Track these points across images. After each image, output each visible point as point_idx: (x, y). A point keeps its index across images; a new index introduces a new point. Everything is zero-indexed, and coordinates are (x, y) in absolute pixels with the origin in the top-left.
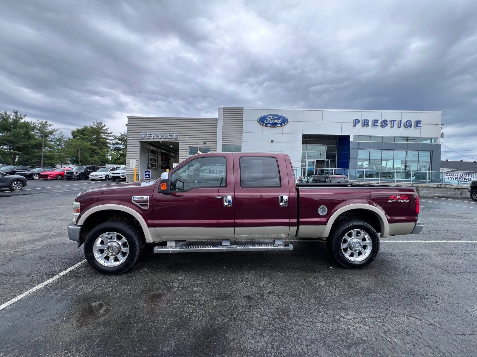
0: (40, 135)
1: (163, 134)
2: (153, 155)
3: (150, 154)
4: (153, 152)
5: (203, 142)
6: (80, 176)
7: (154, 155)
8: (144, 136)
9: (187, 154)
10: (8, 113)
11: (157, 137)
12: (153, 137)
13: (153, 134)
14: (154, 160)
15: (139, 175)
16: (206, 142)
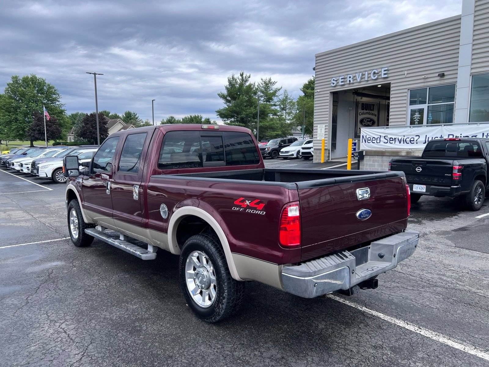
0: (265, 99)
1: (364, 73)
2: (368, 111)
3: (360, 111)
4: (366, 107)
5: (437, 75)
6: (272, 153)
7: (370, 112)
8: (335, 82)
9: (405, 105)
10: (236, 77)
11: (355, 81)
12: (348, 82)
13: (349, 76)
14: (370, 121)
15: (329, 151)
16: (445, 73)
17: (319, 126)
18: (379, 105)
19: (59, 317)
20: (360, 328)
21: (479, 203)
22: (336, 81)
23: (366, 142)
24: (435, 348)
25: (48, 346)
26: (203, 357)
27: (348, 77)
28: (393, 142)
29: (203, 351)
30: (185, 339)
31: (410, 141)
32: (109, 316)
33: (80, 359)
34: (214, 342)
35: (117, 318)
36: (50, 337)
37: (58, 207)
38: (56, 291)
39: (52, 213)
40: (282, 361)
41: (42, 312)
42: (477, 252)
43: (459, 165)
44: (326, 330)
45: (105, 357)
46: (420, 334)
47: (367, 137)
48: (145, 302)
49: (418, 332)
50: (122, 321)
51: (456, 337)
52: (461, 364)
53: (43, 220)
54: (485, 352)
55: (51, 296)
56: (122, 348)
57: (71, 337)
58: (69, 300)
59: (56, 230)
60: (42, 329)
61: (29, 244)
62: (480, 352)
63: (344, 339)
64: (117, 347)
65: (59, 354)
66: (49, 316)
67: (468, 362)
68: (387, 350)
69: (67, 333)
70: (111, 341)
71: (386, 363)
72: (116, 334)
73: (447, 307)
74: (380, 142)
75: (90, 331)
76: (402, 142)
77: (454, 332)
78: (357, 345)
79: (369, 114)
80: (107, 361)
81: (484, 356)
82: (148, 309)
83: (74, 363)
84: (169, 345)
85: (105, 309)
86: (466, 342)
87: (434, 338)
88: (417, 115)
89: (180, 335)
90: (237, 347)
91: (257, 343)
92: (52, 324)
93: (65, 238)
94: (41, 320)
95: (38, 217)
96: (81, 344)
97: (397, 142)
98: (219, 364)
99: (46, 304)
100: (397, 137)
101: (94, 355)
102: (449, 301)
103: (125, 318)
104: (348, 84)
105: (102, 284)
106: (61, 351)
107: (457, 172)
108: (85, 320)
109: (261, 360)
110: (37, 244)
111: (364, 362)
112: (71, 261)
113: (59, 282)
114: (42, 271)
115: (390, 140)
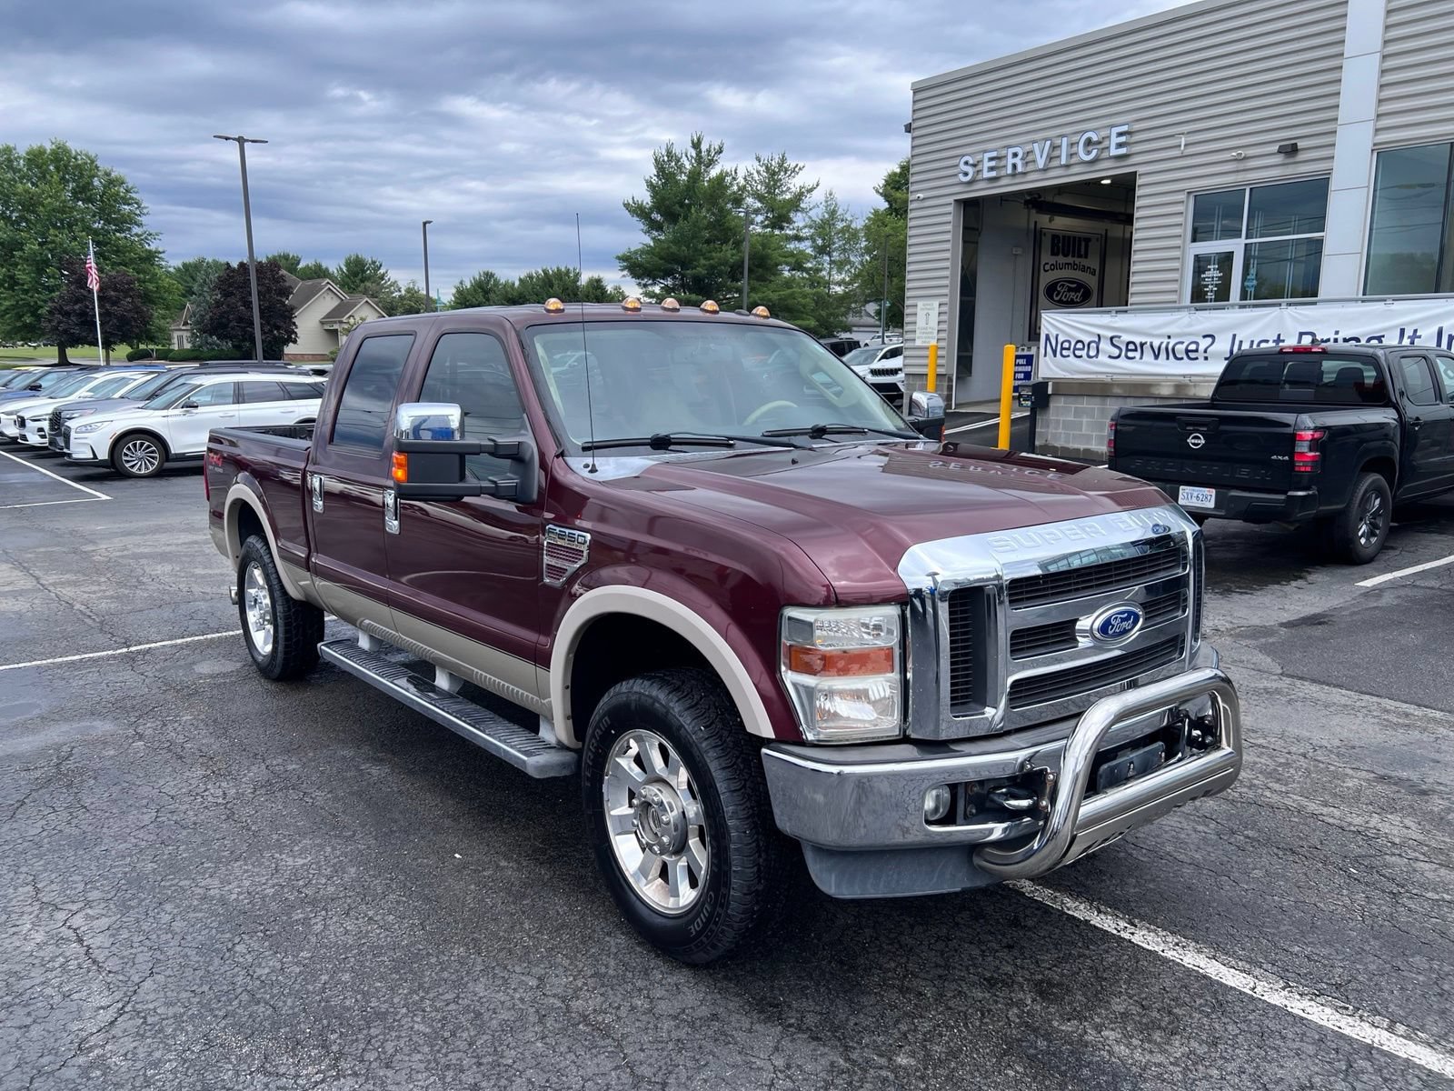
0: (767, 218)
1: (1058, 142)
2: (1070, 259)
3: (1046, 258)
5: (1275, 148)
7: (1077, 260)
8: (970, 170)
9: (1177, 242)
10: (677, 149)
11: (1029, 168)
12: (1009, 171)
13: (1011, 151)
14: (1076, 290)
15: (950, 380)
16: (1301, 144)
17: (920, 304)
18: (1105, 237)
19: (68, 892)
20: (957, 924)
21: (1373, 540)
22: (974, 165)
23: (1055, 356)
24: (1167, 984)
25: (22, 982)
26: (478, 1015)
27: (1010, 156)
28: (1137, 355)
29: (481, 998)
30: (433, 960)
31: (1187, 351)
32: (217, 891)
33: (112, 1023)
34: (518, 969)
35: (241, 897)
36: (31, 955)
37: (118, 554)
38: (71, 813)
39: (99, 572)
40: (709, 1026)
41: (22, 877)
42: (1344, 692)
43: (1316, 429)
44: (855, 932)
45: (185, 1018)
46: (1130, 941)
47: (1061, 339)
48: (334, 849)
49: (1125, 935)
50: (254, 905)
51: (1234, 952)
52: (1236, 1035)
53: (67, 592)
54: (1311, 1000)
55: (54, 829)
56: (240, 990)
57: (93, 956)
58: (106, 841)
59: (102, 622)
60: (14, 929)
61: (16, 666)
62: (1299, 997)
63: (903, 960)
64: (225, 987)
65: (52, 1008)
66: (38, 891)
67: (1256, 1028)
68: (1023, 991)
69: (85, 944)
70: (211, 968)
71: (1014, 1032)
72: (230, 946)
73: (1226, 859)
74: (1097, 356)
75: (154, 936)
76: (1163, 355)
77: (1232, 935)
78: (940, 977)
79: (1074, 267)
80: (190, 1028)
81: (1308, 1010)
82: (338, 869)
83: (92, 1034)
84: (382, 978)
85: (209, 868)
86: (1261, 967)
87: (1169, 954)
88: (1213, 273)
89: (420, 950)
90: (585, 984)
91: (646, 973)
92: (45, 915)
93: (125, 650)
94: (13, 903)
95: (54, 584)
96: (121, 978)
97: (1149, 356)
98: (520, 1037)
99: (36, 852)
100: (1149, 340)
101: (155, 1009)
102: (1232, 840)
103: (266, 896)
104: (1008, 175)
105: (214, 791)
106: (58, 999)
107: (1305, 449)
108: (143, 904)
109: (649, 1023)
110: (38, 667)
111: (953, 1027)
112: (133, 719)
113: (85, 784)
114: (42, 752)
115: (1128, 350)
